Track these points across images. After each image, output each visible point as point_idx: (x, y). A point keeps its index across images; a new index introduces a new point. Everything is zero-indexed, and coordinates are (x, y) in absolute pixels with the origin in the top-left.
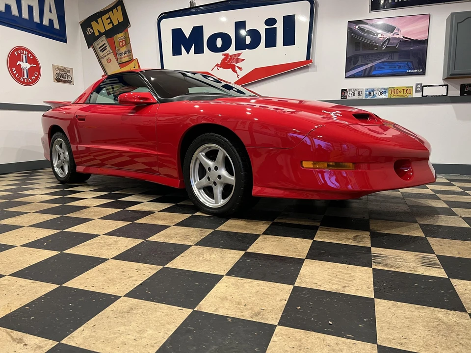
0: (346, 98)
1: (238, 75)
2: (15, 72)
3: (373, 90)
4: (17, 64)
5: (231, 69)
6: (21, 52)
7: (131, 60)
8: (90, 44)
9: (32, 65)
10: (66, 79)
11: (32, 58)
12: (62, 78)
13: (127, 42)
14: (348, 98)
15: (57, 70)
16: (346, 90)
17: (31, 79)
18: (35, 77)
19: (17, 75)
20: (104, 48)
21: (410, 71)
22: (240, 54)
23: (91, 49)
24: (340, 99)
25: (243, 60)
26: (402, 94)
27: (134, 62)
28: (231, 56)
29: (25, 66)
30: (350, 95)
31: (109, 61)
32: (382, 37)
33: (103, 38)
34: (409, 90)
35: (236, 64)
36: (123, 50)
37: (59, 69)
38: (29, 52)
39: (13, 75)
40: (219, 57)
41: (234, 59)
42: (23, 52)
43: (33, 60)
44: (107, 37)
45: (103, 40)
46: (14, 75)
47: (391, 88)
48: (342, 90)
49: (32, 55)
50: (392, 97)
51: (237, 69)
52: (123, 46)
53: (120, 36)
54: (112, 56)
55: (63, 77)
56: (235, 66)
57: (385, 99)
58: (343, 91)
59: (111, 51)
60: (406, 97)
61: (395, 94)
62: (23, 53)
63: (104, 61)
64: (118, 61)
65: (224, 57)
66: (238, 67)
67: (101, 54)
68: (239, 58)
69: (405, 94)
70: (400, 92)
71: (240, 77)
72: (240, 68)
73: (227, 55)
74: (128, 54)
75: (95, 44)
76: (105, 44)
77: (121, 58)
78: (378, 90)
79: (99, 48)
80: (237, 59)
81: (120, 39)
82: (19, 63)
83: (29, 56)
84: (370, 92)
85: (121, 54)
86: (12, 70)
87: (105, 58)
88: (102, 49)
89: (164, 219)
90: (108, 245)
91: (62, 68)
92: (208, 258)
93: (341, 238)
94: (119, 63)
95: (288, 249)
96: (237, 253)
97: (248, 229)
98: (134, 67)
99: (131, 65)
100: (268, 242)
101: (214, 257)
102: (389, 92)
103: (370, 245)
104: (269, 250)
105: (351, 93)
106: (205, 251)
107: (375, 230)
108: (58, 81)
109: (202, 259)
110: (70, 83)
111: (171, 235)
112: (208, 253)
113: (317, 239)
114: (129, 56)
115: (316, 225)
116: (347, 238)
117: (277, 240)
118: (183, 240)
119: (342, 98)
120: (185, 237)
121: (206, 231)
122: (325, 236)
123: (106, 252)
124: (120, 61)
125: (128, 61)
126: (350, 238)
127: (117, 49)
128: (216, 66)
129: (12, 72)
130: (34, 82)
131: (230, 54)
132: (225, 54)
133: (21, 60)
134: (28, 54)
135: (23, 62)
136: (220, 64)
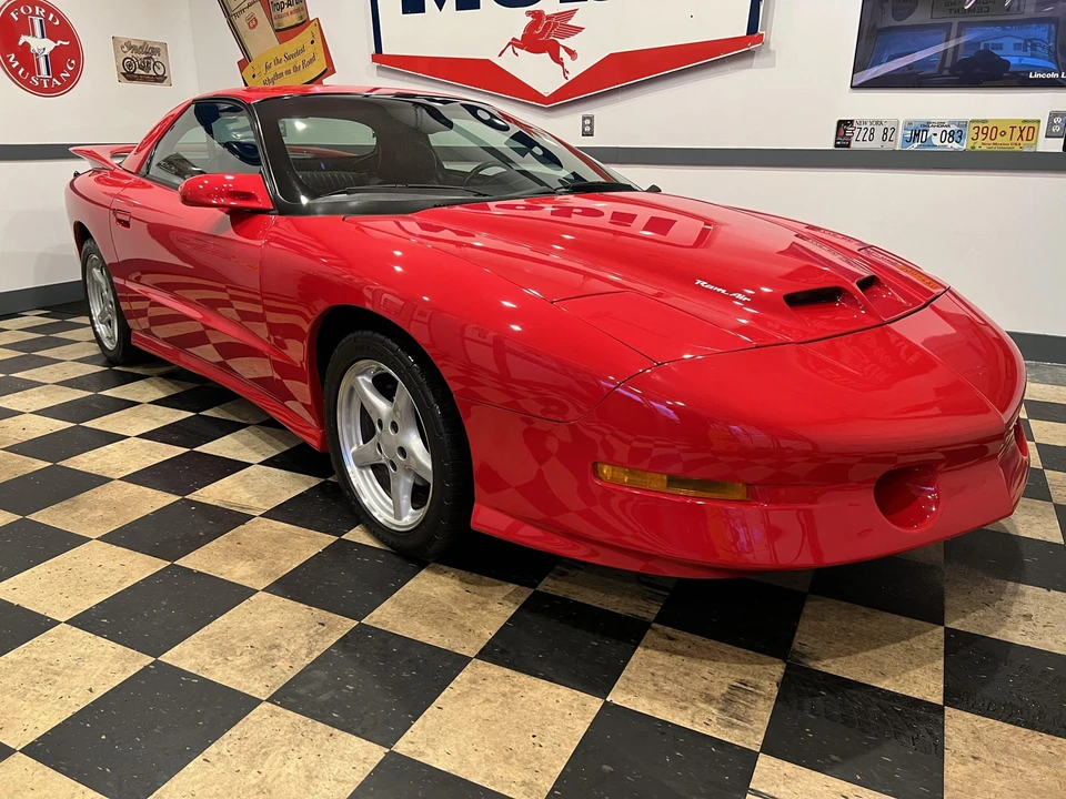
0: (848, 146)
1: (565, 72)
2: (17, 63)
3: (926, 126)
4: (21, 43)
5: (547, 55)
6: (26, 10)
7: (304, 23)
9: (59, 42)
10: (152, 73)
11: (57, 23)
12: (138, 71)
14: (855, 145)
15: (125, 49)
16: (852, 121)
17: (60, 79)
18: (69, 71)
19: (20, 72)
21: (1036, 76)
22: (571, 13)
24: (831, 147)
25: (580, 29)
26: (1006, 139)
27: (311, 28)
28: (549, 18)
29: (40, 44)
30: (860, 138)
31: (253, 23)
34: (1027, 129)
35: (560, 41)
37: (131, 48)
38: (50, 9)
39: (11, 72)
40: (518, 19)
41: (555, 25)
42: (34, 11)
43: (60, 29)
46: (14, 72)
47: (978, 121)
48: (840, 123)
49: (58, 15)
50: (977, 148)
51: (563, 54)
54: (258, 11)
55: (142, 66)
56: (558, 45)
57: (957, 152)
58: (843, 125)
60: (1017, 148)
61: (988, 140)
62: (34, 14)
63: (241, 22)
64: (272, 25)
65: (530, 19)
66: (567, 50)
67: (233, 4)
68: (569, 23)
69: (1014, 140)
70: (1003, 133)
71: (571, 77)
72: (572, 53)
73: (538, 15)
74: (295, 6)
77: (280, 17)
78: (941, 124)
80: (564, 26)
82: (24, 39)
83: (50, 19)
84: (918, 131)
85: (280, 6)
86: (6, 59)
87: (243, 16)
89: (256, 556)
90: (50, 676)
91: (138, 45)
92: (269, 780)
93: (688, 695)
94: (277, 31)
95: (513, 746)
96: (362, 755)
97: (450, 626)
98: (312, 42)
99: (305, 36)
100: (474, 700)
101: (291, 770)
102: (970, 132)
103: (761, 738)
104: (457, 746)
105: (863, 132)
106: (282, 733)
107: (804, 656)
108: (128, 79)
109: (252, 779)
110: (162, 82)
111: (234, 641)
112: (284, 749)
113: (617, 697)
114: (298, 11)
115: (645, 615)
116: (707, 695)
117: (504, 695)
118: (253, 668)
119: (836, 146)
120: (265, 652)
121: (331, 629)
122: (649, 677)
123: (28, 712)
124: (279, 25)
125: (297, 26)
126: (717, 695)
128: (509, 44)
129: (9, 65)
130: (68, 84)
131: (546, 14)
132: (533, 12)
133: (29, 31)
134: (47, 15)
135: (34, 35)
136: (519, 38)
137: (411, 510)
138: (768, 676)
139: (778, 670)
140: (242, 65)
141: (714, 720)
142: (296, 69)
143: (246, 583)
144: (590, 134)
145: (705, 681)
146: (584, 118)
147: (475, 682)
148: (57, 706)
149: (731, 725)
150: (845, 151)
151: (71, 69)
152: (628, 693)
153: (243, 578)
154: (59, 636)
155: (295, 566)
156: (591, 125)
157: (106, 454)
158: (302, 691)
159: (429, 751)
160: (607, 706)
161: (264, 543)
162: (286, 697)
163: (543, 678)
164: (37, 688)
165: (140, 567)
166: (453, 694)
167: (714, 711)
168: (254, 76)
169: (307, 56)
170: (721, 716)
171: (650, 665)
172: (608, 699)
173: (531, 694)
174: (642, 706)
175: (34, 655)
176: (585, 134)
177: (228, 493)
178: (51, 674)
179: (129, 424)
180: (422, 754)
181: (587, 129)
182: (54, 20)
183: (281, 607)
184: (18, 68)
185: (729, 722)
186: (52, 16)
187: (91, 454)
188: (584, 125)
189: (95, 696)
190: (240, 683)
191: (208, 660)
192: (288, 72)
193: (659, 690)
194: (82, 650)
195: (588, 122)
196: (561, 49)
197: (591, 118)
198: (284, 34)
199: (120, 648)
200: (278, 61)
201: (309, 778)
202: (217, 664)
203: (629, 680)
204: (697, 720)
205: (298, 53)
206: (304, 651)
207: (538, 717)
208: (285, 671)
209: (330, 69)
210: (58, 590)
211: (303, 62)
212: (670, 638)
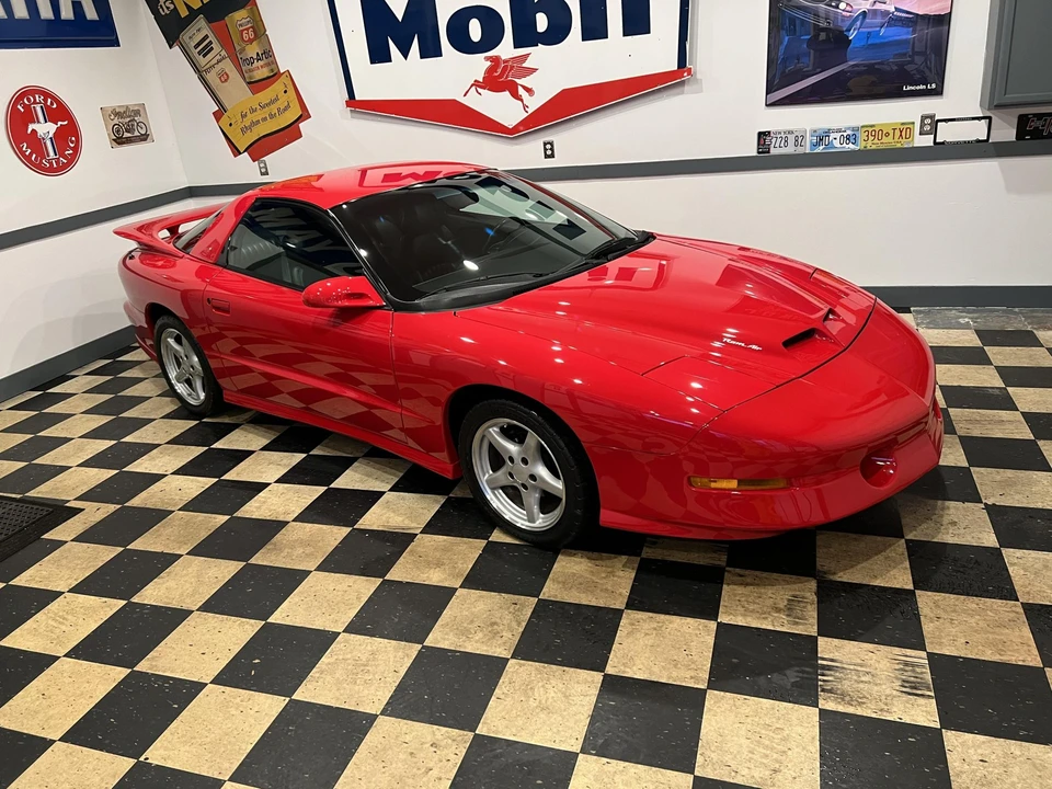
0: (768, 152)
1: (525, 107)
2: (29, 151)
3: (828, 132)
4: (29, 131)
5: (507, 93)
6: (29, 100)
7: (275, 75)
8: (172, 39)
10: (136, 134)
11: (55, 106)
12: (127, 135)
13: (259, 31)
14: (773, 151)
15: (112, 117)
16: (769, 132)
17: (65, 157)
18: (71, 148)
19: (33, 158)
20: (207, 46)
21: (909, 88)
22: (526, 57)
23: (176, 49)
24: (755, 154)
25: (534, 70)
26: (890, 139)
27: (283, 79)
28: (505, 61)
29: (45, 129)
30: (777, 145)
31: (224, 77)
32: (849, 8)
33: (201, 22)
34: (905, 129)
35: (518, 81)
37: (117, 114)
38: (46, 94)
39: (26, 160)
40: (478, 64)
41: (512, 67)
42: (35, 100)
43: (58, 110)
44: (210, 20)
45: (201, 29)
46: (28, 158)
47: (867, 126)
48: (760, 134)
49: (55, 99)
50: (868, 148)
51: (521, 91)
52: (251, 41)
53: (240, 16)
54: (228, 66)
55: (128, 130)
56: (517, 84)
57: (853, 152)
58: (762, 135)
59: (223, 53)
60: (899, 145)
61: (876, 141)
62: (35, 102)
63: (212, 77)
64: (244, 79)
65: (489, 63)
66: (524, 87)
67: (202, 61)
68: (524, 65)
69: (896, 139)
70: (887, 134)
71: (530, 111)
72: (529, 90)
73: (496, 60)
74: (265, 61)
75: (185, 36)
76: (206, 37)
77: (251, 71)
78: (839, 131)
79: (196, 47)
80: (520, 68)
81: (241, 25)
82: (31, 127)
83: (49, 103)
84: (821, 137)
85: (250, 61)
86: (20, 149)
87: (214, 72)
88: (203, 49)
89: (439, 564)
90: (362, 668)
91: (122, 110)
92: (543, 702)
93: (765, 610)
94: (249, 83)
95: (676, 657)
96: (590, 679)
97: (599, 591)
98: (285, 92)
99: (277, 87)
100: (638, 635)
101: (553, 695)
102: (862, 136)
103: (816, 627)
104: (643, 664)
105: (779, 140)
106: (533, 675)
107: (825, 573)
108: (119, 143)
109: (533, 704)
110: (145, 140)
111: (465, 625)
112: (540, 684)
113: (724, 618)
114: (268, 64)
115: (719, 563)
116: (776, 608)
117: (655, 629)
118: (489, 640)
119: (759, 153)
120: (490, 629)
121: (523, 606)
122: (738, 603)
123: (366, 692)
124: (251, 78)
125: (269, 78)
126: (782, 607)
127: (238, 48)
128: (472, 85)
129: (23, 153)
130: (72, 160)
131: (503, 58)
132: (491, 57)
133: (34, 120)
134: (45, 100)
135: (38, 122)
136: (481, 80)
137: (542, 515)
138: (808, 590)
139: (813, 585)
140: (218, 116)
141: (785, 622)
142: (272, 116)
143: (445, 584)
144: (552, 156)
145: (772, 600)
146: (545, 144)
147: (633, 624)
148: (382, 685)
149: (797, 623)
150: (766, 156)
151: (72, 145)
152: (728, 615)
153: (440, 581)
154: (347, 641)
155: (470, 566)
156: (552, 149)
157: (265, 501)
159: (628, 670)
160: (720, 625)
161: (438, 553)
162: (521, 654)
163: (674, 615)
164: (360, 676)
165: (362, 585)
166: (623, 634)
167: (784, 617)
168: (231, 125)
169: (281, 104)
170: (788, 619)
171: (735, 595)
172: (719, 621)
173: (671, 625)
174: (740, 621)
175: (341, 657)
176: (547, 156)
179: (262, 473)
180: (624, 672)
181: (549, 152)
182: (52, 104)
183: (480, 597)
184: (31, 154)
185: (795, 622)
186: (49, 100)
187: (253, 503)
188: (545, 150)
189: (402, 674)
190: (487, 651)
191: (456, 639)
192: (264, 119)
193: (746, 610)
194: (369, 648)
195: (548, 146)
196: (520, 88)
197: (551, 144)
198: (256, 86)
199: (393, 642)
200: (253, 111)
201: (566, 697)
202: (464, 641)
203: (725, 607)
204: (775, 624)
205: (272, 102)
206: (515, 624)
207: (682, 639)
208: (511, 639)
209: (305, 115)
210: (319, 612)
211: (279, 110)
212: (741, 576)
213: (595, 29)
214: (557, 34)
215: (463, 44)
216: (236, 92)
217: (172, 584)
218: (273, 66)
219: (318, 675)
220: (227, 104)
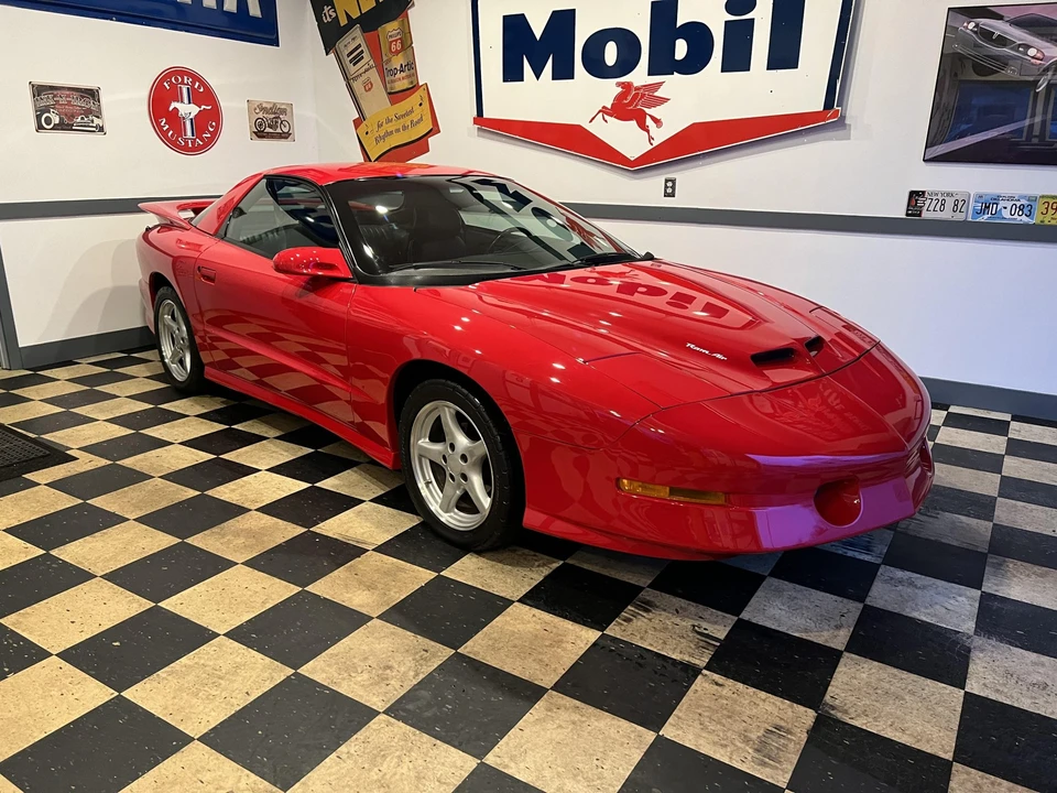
0: (920, 215)
1: (650, 138)
2: (167, 127)
3: (996, 200)
4: (171, 109)
5: (634, 122)
6: (177, 79)
7: (414, 87)
8: (329, 46)
9: (203, 107)
10: (279, 130)
11: (202, 90)
12: (268, 130)
13: (406, 44)
14: (925, 215)
15: (257, 111)
16: (923, 192)
17: (202, 139)
18: (210, 132)
19: (170, 134)
20: (358, 55)
23: (332, 55)
24: (903, 215)
25: (667, 100)
27: (420, 92)
28: (637, 89)
29: (187, 109)
30: (931, 208)
31: (368, 87)
32: (1039, 55)
33: (357, 31)
35: (647, 110)
36: (398, 61)
37: (263, 109)
38: (195, 77)
39: (162, 135)
40: (608, 90)
41: (643, 96)
42: (183, 80)
43: (204, 95)
44: (364, 30)
45: (356, 38)
46: (165, 134)
47: (1048, 197)
48: (912, 194)
49: (203, 83)
50: (1046, 222)
51: (649, 122)
52: (397, 52)
53: (392, 28)
54: (374, 75)
55: (271, 125)
56: (645, 114)
57: (1026, 225)
58: (915, 195)
59: (372, 62)
62: (182, 83)
63: (358, 86)
64: (386, 88)
65: (620, 89)
66: (653, 118)
67: (352, 69)
68: (656, 94)
71: (655, 143)
72: (657, 121)
73: (627, 87)
74: (407, 73)
75: (340, 45)
76: (360, 46)
77: (393, 81)
78: (1011, 198)
79: (349, 55)
80: (650, 96)
81: (391, 36)
82: (174, 105)
83: (196, 87)
84: (987, 204)
85: (393, 72)
86: (158, 124)
87: (361, 80)
88: (354, 58)
89: (371, 587)
91: (269, 106)
92: (388, 777)
93: (729, 735)
94: (389, 94)
95: (580, 766)
96: (459, 763)
97: (530, 660)
98: (421, 104)
99: (414, 99)
100: (549, 725)
101: (405, 770)
102: (1039, 208)
103: (788, 776)
104: (535, 761)
105: (934, 202)
106: (396, 740)
107: (833, 708)
108: (259, 137)
109: (374, 775)
110: (286, 138)
111: (355, 661)
112: (398, 753)
113: (668, 731)
114: (408, 76)
115: (697, 662)
116: (745, 736)
117: (574, 723)
118: (371, 684)
119: (907, 215)
120: (380, 672)
121: (434, 655)
122: (697, 717)
123: (201, 708)
124: (392, 88)
125: (407, 90)
126: (753, 736)
127: (385, 58)
128: (600, 111)
129: (161, 128)
130: (208, 144)
131: (635, 85)
132: (623, 83)
133: (178, 99)
134: (193, 82)
135: (182, 102)
136: (609, 107)
138: (799, 724)
139: (810, 719)
140: (357, 123)
141: (749, 758)
142: (405, 128)
143: (364, 611)
144: (673, 195)
145: (744, 724)
146: (667, 181)
147: (550, 710)
148: (223, 705)
149: (764, 764)
150: (915, 220)
151: (211, 130)
152: (677, 729)
153: (360, 606)
154: (220, 646)
155: (402, 597)
156: (673, 188)
157: (242, 486)
158: (410, 707)
159: (512, 765)
160: (660, 739)
161: (376, 576)
162: (397, 710)
163: (607, 711)
164: (206, 689)
165: (278, 591)
166: (532, 719)
167: (750, 751)
168: (367, 133)
169: (415, 116)
170: (756, 755)
171: (699, 706)
172: (661, 733)
173: (596, 723)
174: (689, 741)
175: (202, 662)
176: (667, 195)
177: (345, 527)
178: (216, 677)
179: (260, 458)
180: (506, 766)
181: (669, 190)
182: (199, 87)
183: (393, 633)
184: (168, 130)
185: (762, 761)
186: (197, 84)
187: (231, 485)
188: (666, 187)
189: (252, 699)
190: (361, 696)
191: (336, 675)
192: (398, 130)
193: (705, 728)
194: (238, 659)
195: (670, 184)
196: (648, 118)
197: (673, 181)
198: (396, 97)
199: (268, 660)
200: (390, 121)
201: (418, 778)
202: (344, 679)
203: (679, 718)
204: (734, 757)
205: (407, 114)
206: (412, 673)
207: (601, 744)
208: (396, 690)
209: (435, 130)
210: (216, 607)
211: (411, 122)
212: (717, 684)
213: (737, 60)
214: (695, 63)
215: (596, 67)
216: (377, 102)
217: (99, 545)
218: (414, 78)
219: (164, 675)
220: (367, 115)
